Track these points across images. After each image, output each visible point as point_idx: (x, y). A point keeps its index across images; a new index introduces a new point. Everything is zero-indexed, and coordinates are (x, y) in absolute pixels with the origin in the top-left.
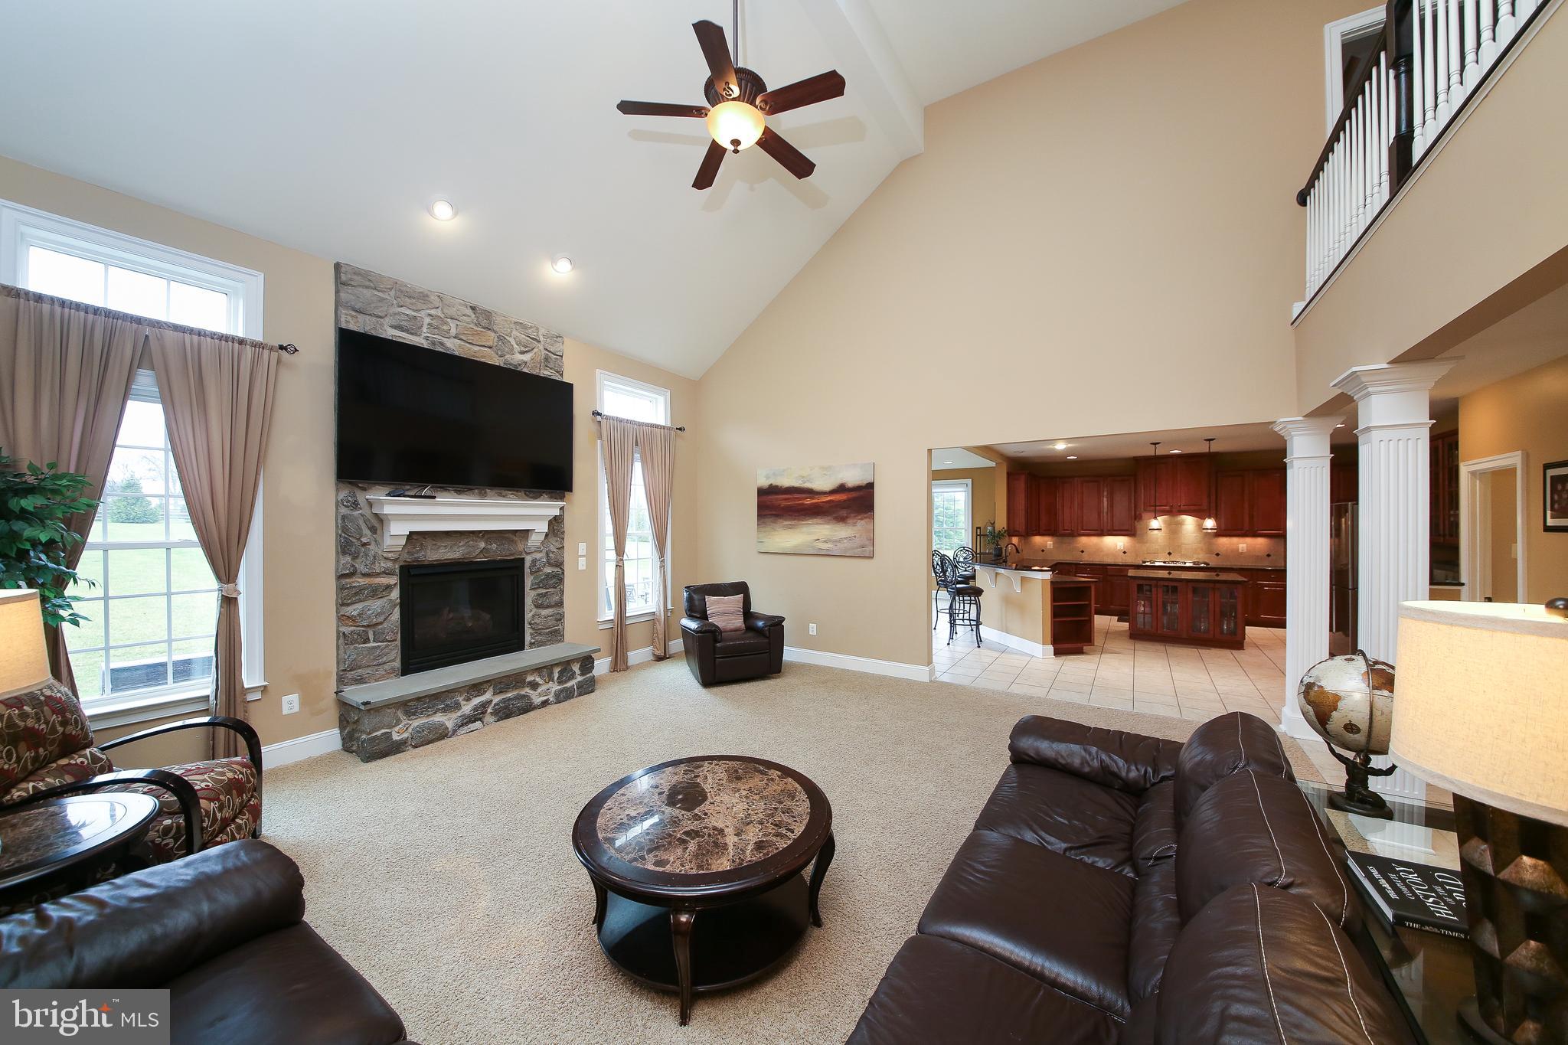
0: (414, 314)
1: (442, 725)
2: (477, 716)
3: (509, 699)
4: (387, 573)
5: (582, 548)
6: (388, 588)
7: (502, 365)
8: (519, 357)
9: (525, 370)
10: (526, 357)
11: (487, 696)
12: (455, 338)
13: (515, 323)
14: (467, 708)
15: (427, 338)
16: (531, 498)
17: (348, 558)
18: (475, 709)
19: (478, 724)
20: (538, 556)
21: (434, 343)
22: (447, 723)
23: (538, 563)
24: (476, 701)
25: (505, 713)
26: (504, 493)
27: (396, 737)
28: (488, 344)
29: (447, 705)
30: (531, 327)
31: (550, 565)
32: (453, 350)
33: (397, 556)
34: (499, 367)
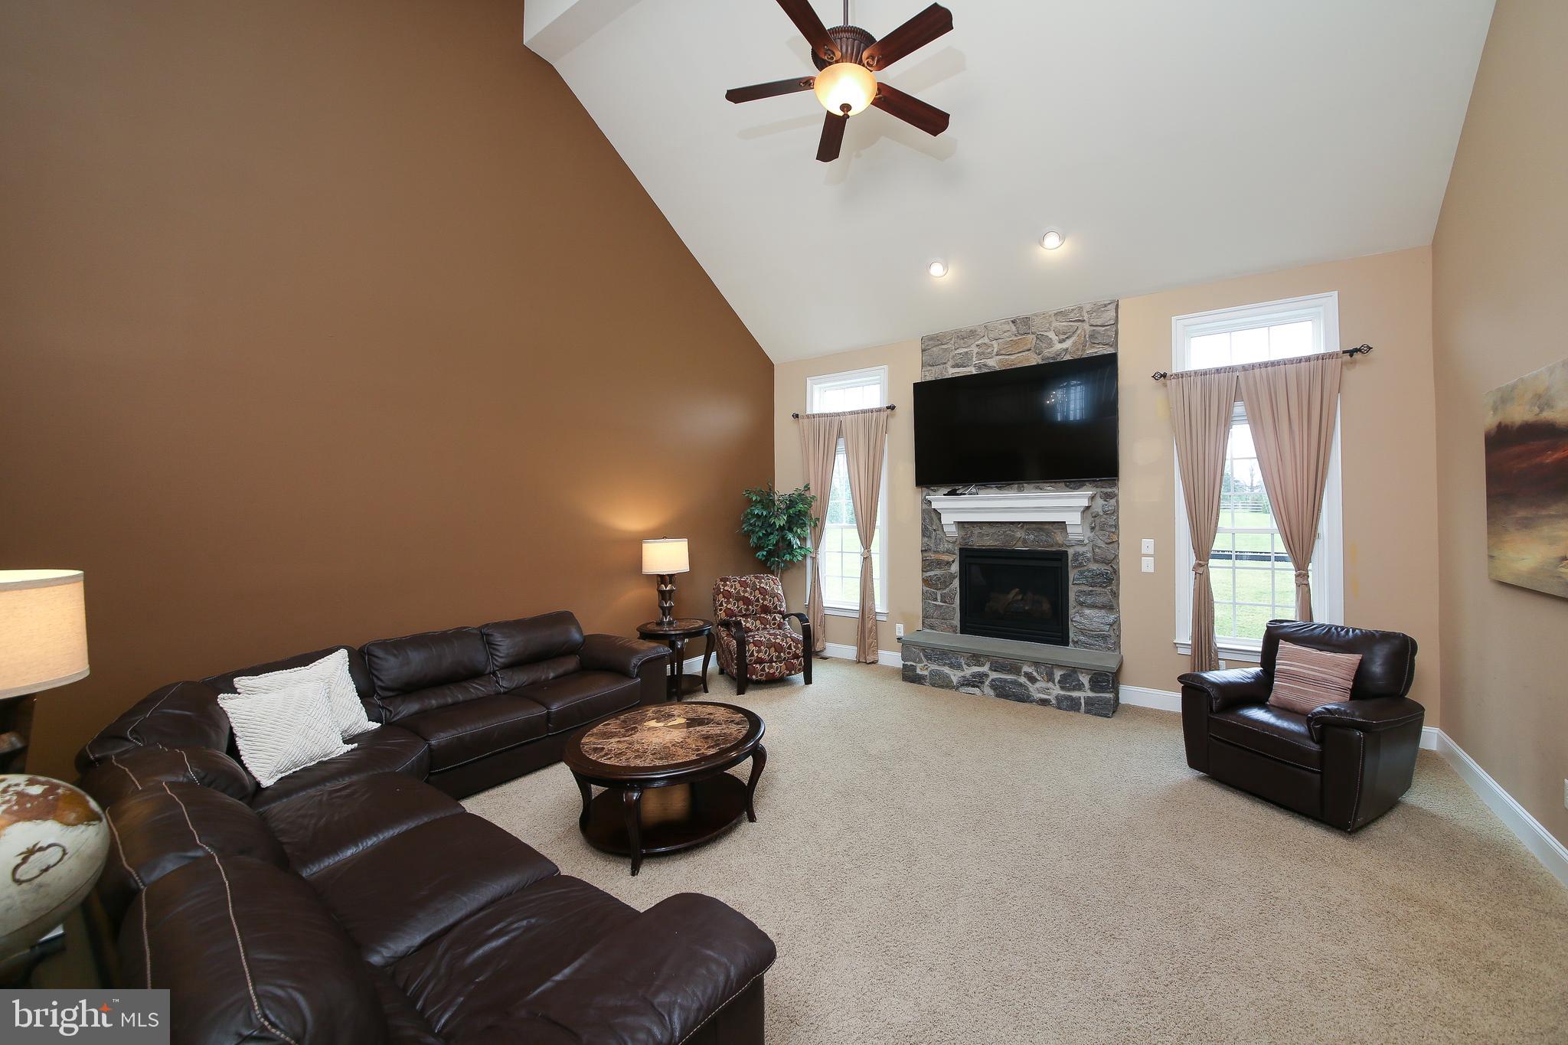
0: (966, 350)
1: (948, 677)
2: (976, 681)
3: (1005, 681)
4: (949, 552)
5: (1148, 545)
6: (949, 564)
7: (1041, 362)
8: (1059, 347)
9: (1068, 357)
10: (1067, 344)
11: (985, 669)
12: (997, 355)
13: (1056, 314)
14: (969, 671)
15: (975, 366)
16: (1071, 488)
17: (926, 539)
18: (974, 675)
19: (976, 690)
20: (1080, 549)
21: (980, 368)
22: (952, 677)
23: (1080, 558)
24: (976, 669)
25: (1003, 692)
26: (1041, 485)
27: (919, 671)
28: (1026, 348)
29: (952, 663)
30: (1072, 310)
31: (1096, 561)
32: (995, 367)
33: (954, 540)
34: (1038, 366)
